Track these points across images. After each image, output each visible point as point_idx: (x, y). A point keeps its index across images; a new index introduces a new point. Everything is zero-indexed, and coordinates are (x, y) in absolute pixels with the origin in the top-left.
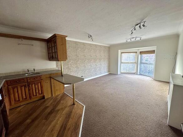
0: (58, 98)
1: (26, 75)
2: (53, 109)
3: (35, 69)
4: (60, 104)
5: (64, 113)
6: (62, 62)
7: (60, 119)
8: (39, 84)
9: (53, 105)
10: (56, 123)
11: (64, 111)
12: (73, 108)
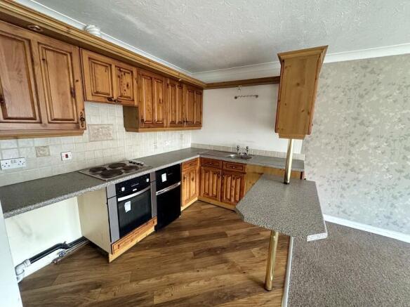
0: (261, 233)
1: (232, 155)
2: (224, 249)
3: (249, 148)
4: (245, 252)
5: (222, 277)
6: (293, 140)
7: (202, 283)
8: (239, 180)
9: (237, 241)
10: (188, 282)
11: (228, 277)
12: (249, 293)
